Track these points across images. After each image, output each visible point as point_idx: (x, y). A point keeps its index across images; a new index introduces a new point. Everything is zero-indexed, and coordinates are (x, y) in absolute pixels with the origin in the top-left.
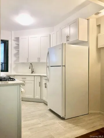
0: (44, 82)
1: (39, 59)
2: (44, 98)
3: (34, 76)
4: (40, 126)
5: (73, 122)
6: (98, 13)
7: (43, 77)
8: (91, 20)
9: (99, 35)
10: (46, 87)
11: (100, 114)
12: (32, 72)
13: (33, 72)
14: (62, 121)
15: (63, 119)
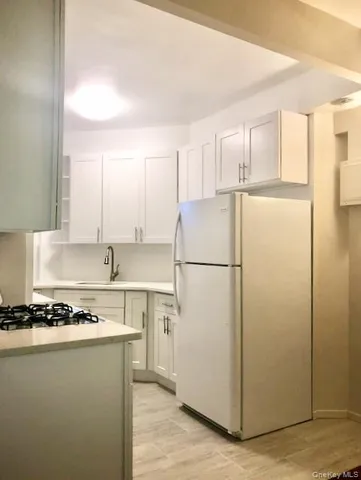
0: (159, 312)
1: (139, 232)
2: (161, 369)
3: (125, 291)
4: (164, 464)
5: (268, 448)
6: (343, 101)
7: (157, 295)
8: (317, 118)
9: (343, 165)
10: (167, 331)
11: (349, 418)
12: (114, 276)
13: (117, 274)
14: (232, 447)
15: (234, 439)
